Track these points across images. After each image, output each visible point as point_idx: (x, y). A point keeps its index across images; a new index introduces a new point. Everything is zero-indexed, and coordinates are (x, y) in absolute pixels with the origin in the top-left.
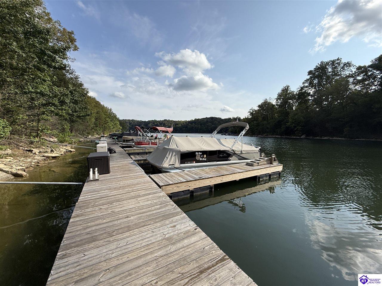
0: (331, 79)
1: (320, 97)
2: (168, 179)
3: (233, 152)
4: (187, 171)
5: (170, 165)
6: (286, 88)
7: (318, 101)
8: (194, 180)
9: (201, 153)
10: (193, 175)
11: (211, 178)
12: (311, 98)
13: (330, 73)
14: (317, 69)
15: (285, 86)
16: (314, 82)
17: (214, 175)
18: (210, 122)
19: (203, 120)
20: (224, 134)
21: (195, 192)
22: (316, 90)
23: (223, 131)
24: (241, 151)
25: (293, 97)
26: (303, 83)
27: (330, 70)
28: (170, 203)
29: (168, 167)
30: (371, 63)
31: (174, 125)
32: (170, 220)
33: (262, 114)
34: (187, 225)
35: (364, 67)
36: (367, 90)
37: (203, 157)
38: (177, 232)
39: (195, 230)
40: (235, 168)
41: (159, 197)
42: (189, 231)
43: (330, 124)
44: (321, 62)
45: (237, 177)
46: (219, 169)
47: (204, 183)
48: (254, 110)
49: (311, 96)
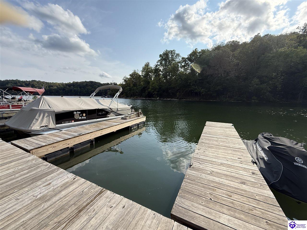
0: (171, 62)
1: (166, 73)
3: (111, 110)
4: (64, 130)
5: (41, 127)
6: (147, 64)
7: (165, 76)
8: (73, 137)
9: (80, 113)
10: (72, 133)
11: (90, 133)
12: (162, 73)
13: (170, 59)
14: (164, 54)
15: (147, 63)
16: (163, 63)
17: (93, 130)
18: (90, 86)
19: (82, 84)
20: (104, 97)
21: (75, 149)
22: (164, 68)
23: (102, 94)
24: (117, 109)
25: (151, 71)
26: (157, 62)
27: (170, 56)
28: (43, 164)
29: (39, 129)
30: (187, 57)
31: (46, 86)
32: (44, 180)
33: (133, 81)
34: (65, 178)
35: (185, 58)
36: (186, 72)
37: (82, 116)
38: (52, 188)
39: (73, 179)
40: (113, 122)
41: (26, 162)
42: (67, 183)
43: (171, 91)
44: (166, 50)
45: (114, 129)
46: (98, 125)
47: (84, 138)
48: (127, 78)
49: (162, 72)
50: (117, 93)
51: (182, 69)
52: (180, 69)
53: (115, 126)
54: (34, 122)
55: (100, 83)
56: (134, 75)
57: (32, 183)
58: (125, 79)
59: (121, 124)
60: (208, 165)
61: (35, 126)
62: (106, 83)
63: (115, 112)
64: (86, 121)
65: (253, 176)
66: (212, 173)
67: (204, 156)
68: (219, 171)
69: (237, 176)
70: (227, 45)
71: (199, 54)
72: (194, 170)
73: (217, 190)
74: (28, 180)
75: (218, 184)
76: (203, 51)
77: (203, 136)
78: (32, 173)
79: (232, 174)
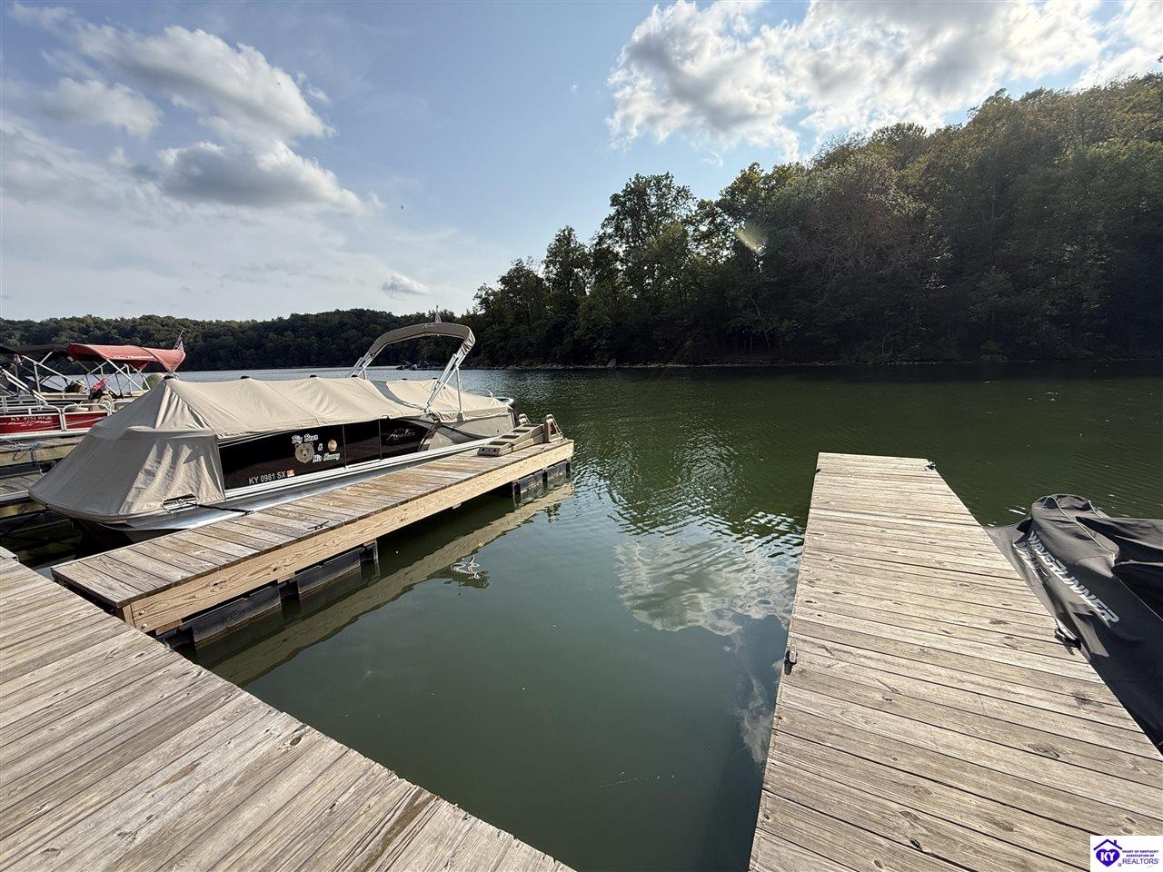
0: (657, 223)
1: (639, 265)
2: (161, 566)
3: (435, 420)
4: (259, 511)
5: (168, 502)
6: (566, 232)
7: (635, 276)
8: (291, 539)
9: (316, 438)
10: (290, 523)
11: (361, 518)
12: (622, 266)
13: (654, 209)
14: (630, 193)
15: (563, 229)
16: (625, 227)
17: (372, 505)
20: (408, 368)
21: (302, 585)
22: (630, 247)
24: (460, 416)
25: (582, 261)
26: (603, 226)
27: (653, 200)
28: (169, 667)
29: (161, 512)
30: (720, 197)
31: (196, 336)
32: (167, 747)
33: (515, 303)
34: (256, 739)
35: (710, 203)
36: (715, 257)
37: (326, 450)
38: (200, 790)
39: (293, 743)
40: (447, 470)
41: (101, 659)
42: (264, 762)
43: (661, 332)
44: (637, 177)
45: (453, 498)
46: (390, 483)
47: (337, 542)
48: (490, 291)
49: (622, 261)
50: (456, 352)
51: (701, 247)
52: (692, 245)
53: (456, 484)
54: (138, 484)
55: (390, 315)
56: (518, 280)
57: (120, 766)
58: (484, 296)
59: (480, 475)
60: (865, 657)
61: (146, 501)
62: (415, 313)
63: (453, 430)
64: (342, 468)
65: (1082, 713)
66: (890, 701)
67: (839, 611)
68: (922, 689)
69: (1010, 713)
70: (875, 144)
71: (765, 183)
72: (807, 687)
73: (934, 795)
74: (104, 751)
75: (934, 760)
76: (782, 174)
77: (816, 519)
78: (125, 714)
79: (985, 705)
